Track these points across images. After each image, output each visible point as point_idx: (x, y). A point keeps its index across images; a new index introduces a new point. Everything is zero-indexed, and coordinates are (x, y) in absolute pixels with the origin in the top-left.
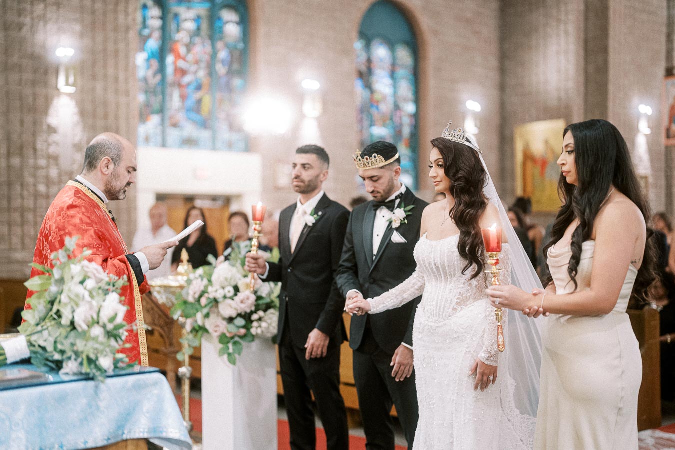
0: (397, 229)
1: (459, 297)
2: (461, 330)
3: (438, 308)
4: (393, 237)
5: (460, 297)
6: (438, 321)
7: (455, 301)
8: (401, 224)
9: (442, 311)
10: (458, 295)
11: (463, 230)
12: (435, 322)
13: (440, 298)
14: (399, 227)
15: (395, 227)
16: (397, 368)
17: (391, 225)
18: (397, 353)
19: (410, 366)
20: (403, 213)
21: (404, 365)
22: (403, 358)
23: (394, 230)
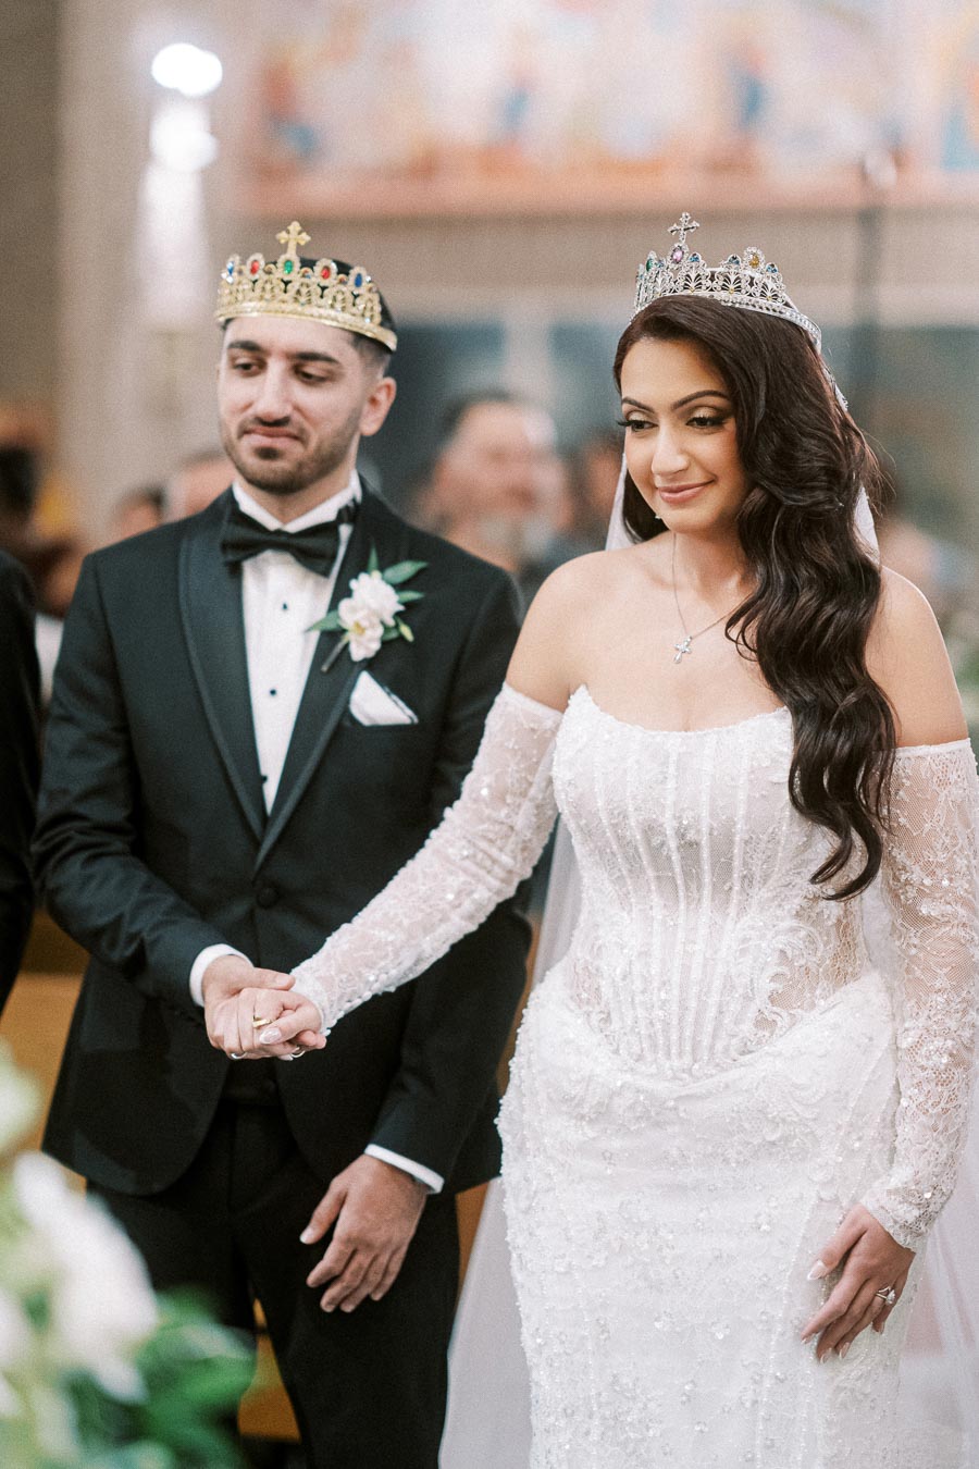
0: (372, 665)
1: (779, 970)
2: (799, 1109)
3: (690, 1018)
4: (356, 696)
5: (784, 969)
6: (684, 1071)
7: (766, 986)
8: (385, 643)
9: (709, 1028)
10: (774, 958)
11: (808, 698)
12: (675, 1078)
13: (696, 974)
14: (378, 653)
15: (358, 653)
16: (337, 1261)
17: (340, 646)
18: (343, 1195)
19: (394, 1253)
20: (390, 590)
21: (369, 1246)
22: (371, 1216)
23: (356, 669)
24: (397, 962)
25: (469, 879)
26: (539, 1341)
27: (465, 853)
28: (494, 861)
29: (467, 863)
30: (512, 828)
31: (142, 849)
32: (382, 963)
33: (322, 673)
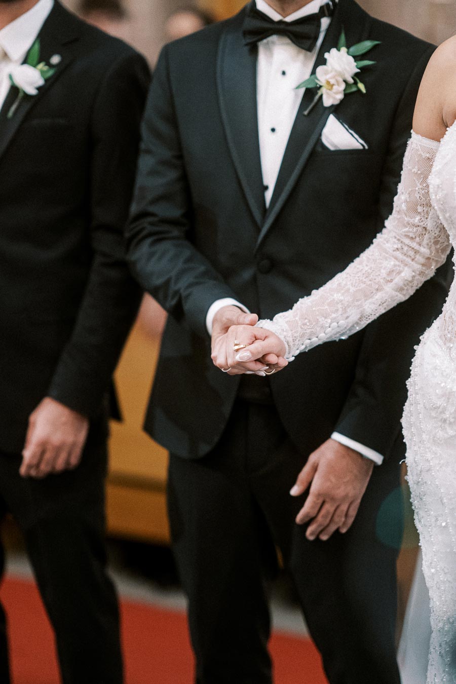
0: (337, 110)
4: (326, 131)
8: (346, 95)
14: (342, 101)
15: (328, 102)
16: (313, 507)
17: (317, 97)
18: (316, 464)
19: (351, 504)
20: (351, 59)
21: (333, 499)
22: (333, 480)
23: (327, 112)
24: (345, 315)
25: (397, 263)
26: (433, 570)
27: (396, 246)
28: (416, 252)
29: (398, 254)
30: (425, 228)
31: (191, 237)
32: (334, 315)
33: (304, 115)
